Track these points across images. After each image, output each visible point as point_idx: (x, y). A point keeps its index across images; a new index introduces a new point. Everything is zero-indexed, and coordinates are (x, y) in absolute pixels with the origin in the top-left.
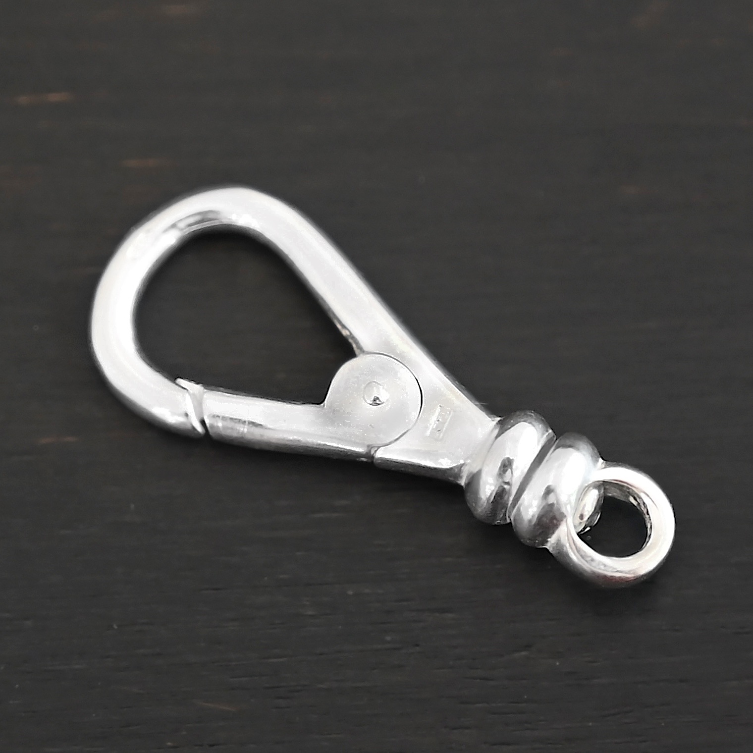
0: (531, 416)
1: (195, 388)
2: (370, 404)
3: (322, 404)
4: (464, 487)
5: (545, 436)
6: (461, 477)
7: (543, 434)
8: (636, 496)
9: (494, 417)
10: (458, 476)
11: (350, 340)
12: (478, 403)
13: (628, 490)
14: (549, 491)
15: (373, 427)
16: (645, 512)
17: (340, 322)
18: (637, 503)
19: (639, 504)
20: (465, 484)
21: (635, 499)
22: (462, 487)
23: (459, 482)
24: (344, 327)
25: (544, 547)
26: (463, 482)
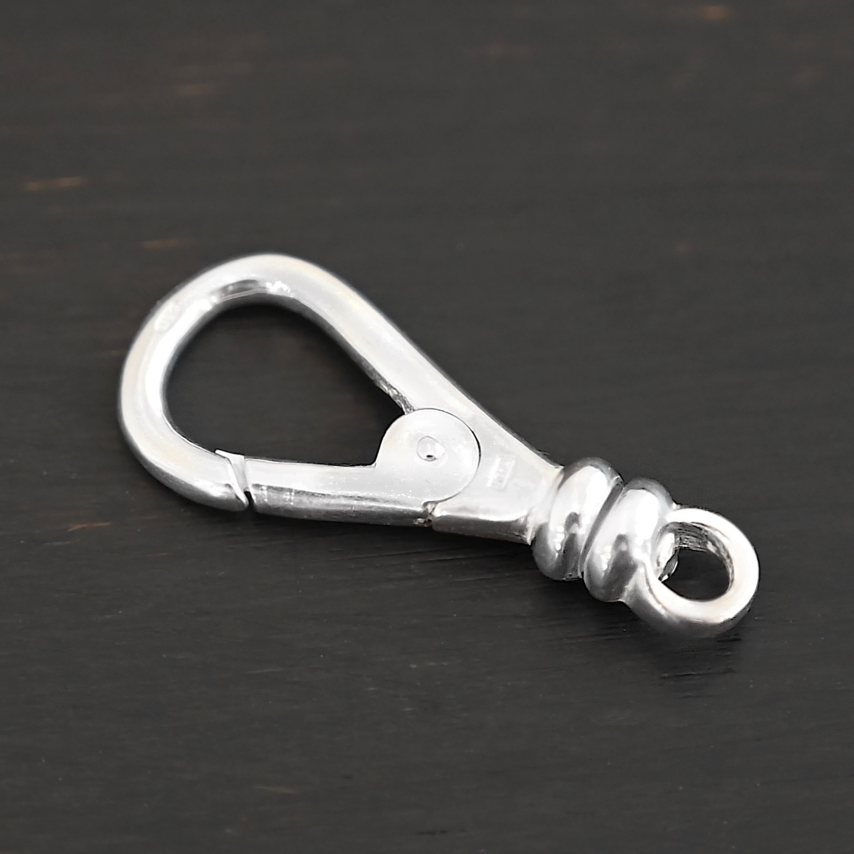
1: (237, 459)
2: (425, 460)
3: (373, 465)
4: (530, 544)
5: (613, 481)
6: (526, 531)
7: (612, 479)
8: (715, 540)
9: (558, 466)
10: (523, 529)
11: (397, 401)
13: (706, 534)
14: (621, 539)
15: (429, 483)
16: (725, 556)
17: (386, 382)
19: (718, 549)
20: (531, 540)
21: (714, 544)
22: (527, 543)
24: (390, 387)
25: (619, 600)
26: (528, 538)
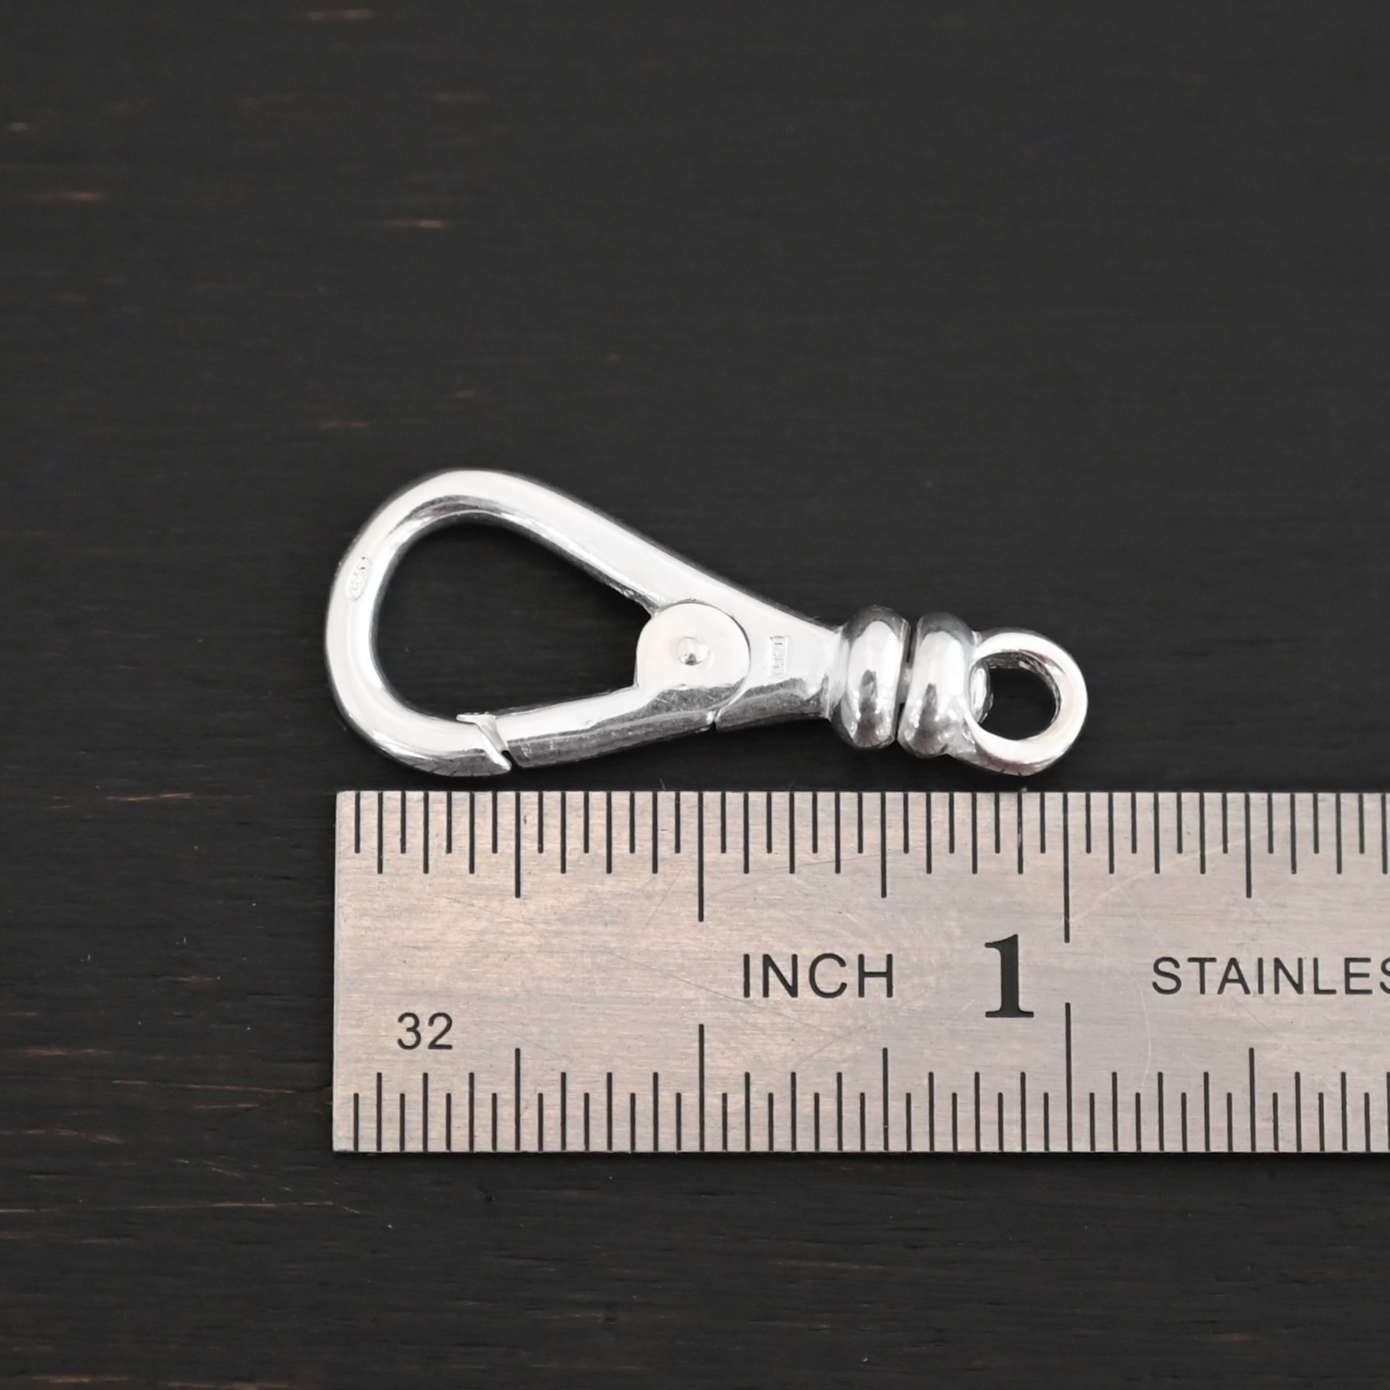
0: (878, 611)
1: (483, 719)
3: (634, 684)
4: (830, 720)
5: (902, 629)
6: (823, 710)
7: (899, 628)
9: (836, 628)
10: (819, 708)
11: (637, 600)
12: (811, 619)
16: (1043, 673)
17: (618, 584)
18: (1030, 666)
19: (1033, 667)
20: (830, 715)
21: (1027, 662)
22: (827, 720)
23: (821, 716)
24: (624, 588)
25: (944, 753)
26: (827, 715)
